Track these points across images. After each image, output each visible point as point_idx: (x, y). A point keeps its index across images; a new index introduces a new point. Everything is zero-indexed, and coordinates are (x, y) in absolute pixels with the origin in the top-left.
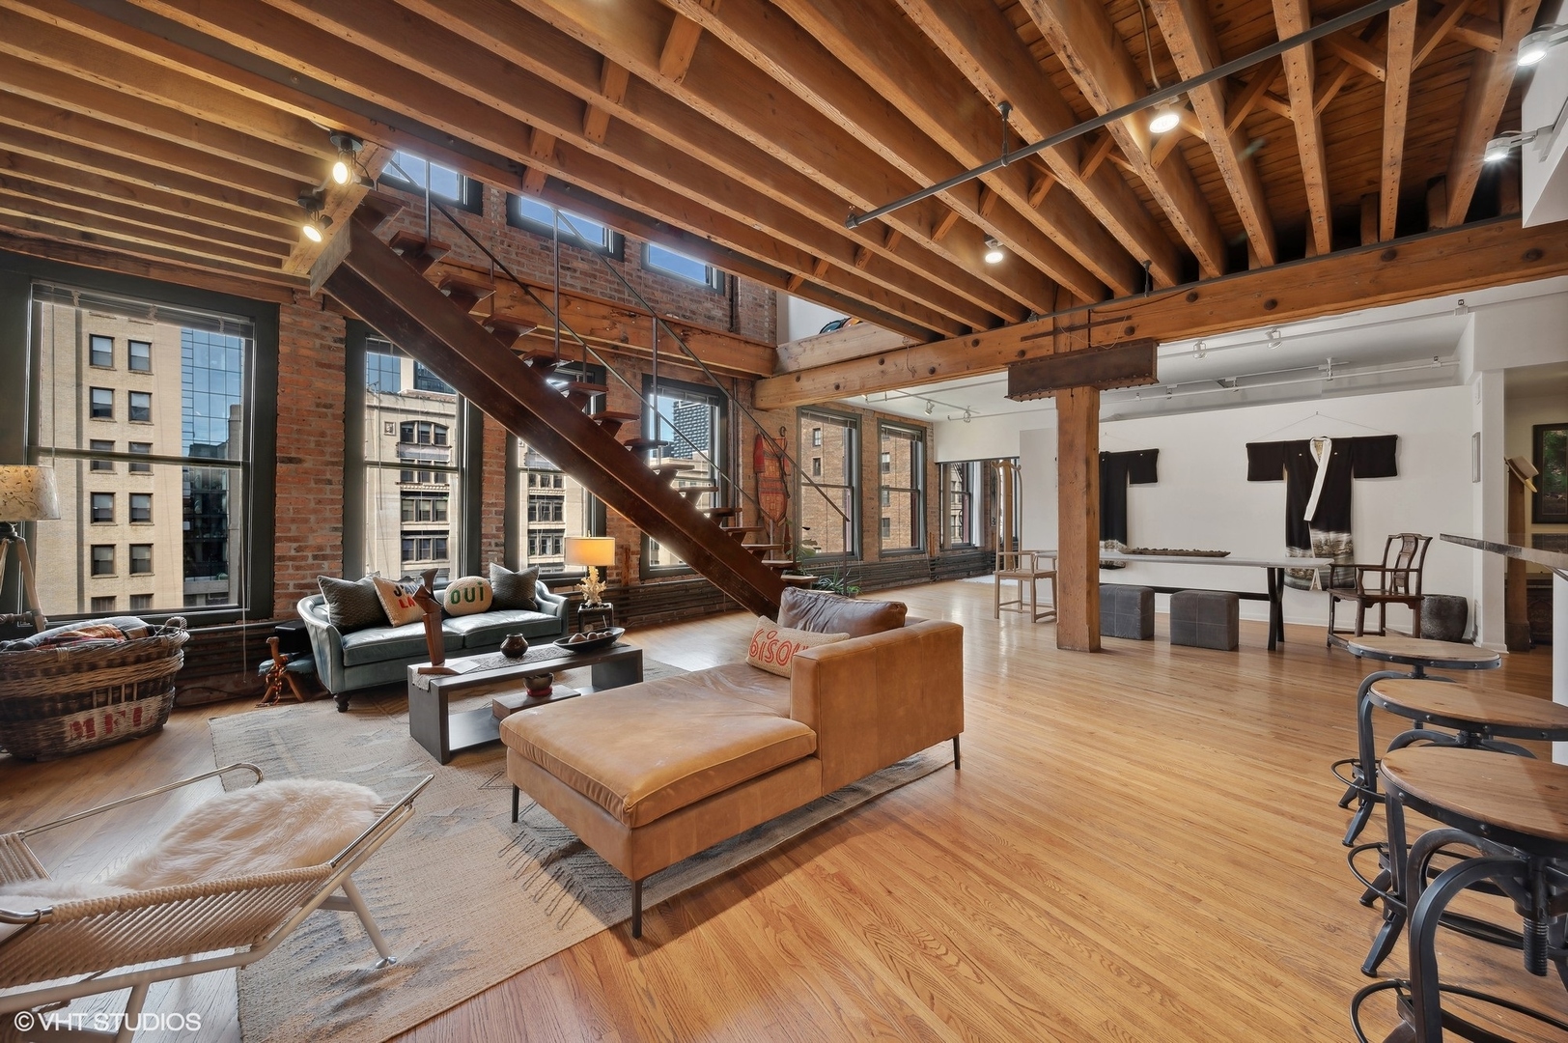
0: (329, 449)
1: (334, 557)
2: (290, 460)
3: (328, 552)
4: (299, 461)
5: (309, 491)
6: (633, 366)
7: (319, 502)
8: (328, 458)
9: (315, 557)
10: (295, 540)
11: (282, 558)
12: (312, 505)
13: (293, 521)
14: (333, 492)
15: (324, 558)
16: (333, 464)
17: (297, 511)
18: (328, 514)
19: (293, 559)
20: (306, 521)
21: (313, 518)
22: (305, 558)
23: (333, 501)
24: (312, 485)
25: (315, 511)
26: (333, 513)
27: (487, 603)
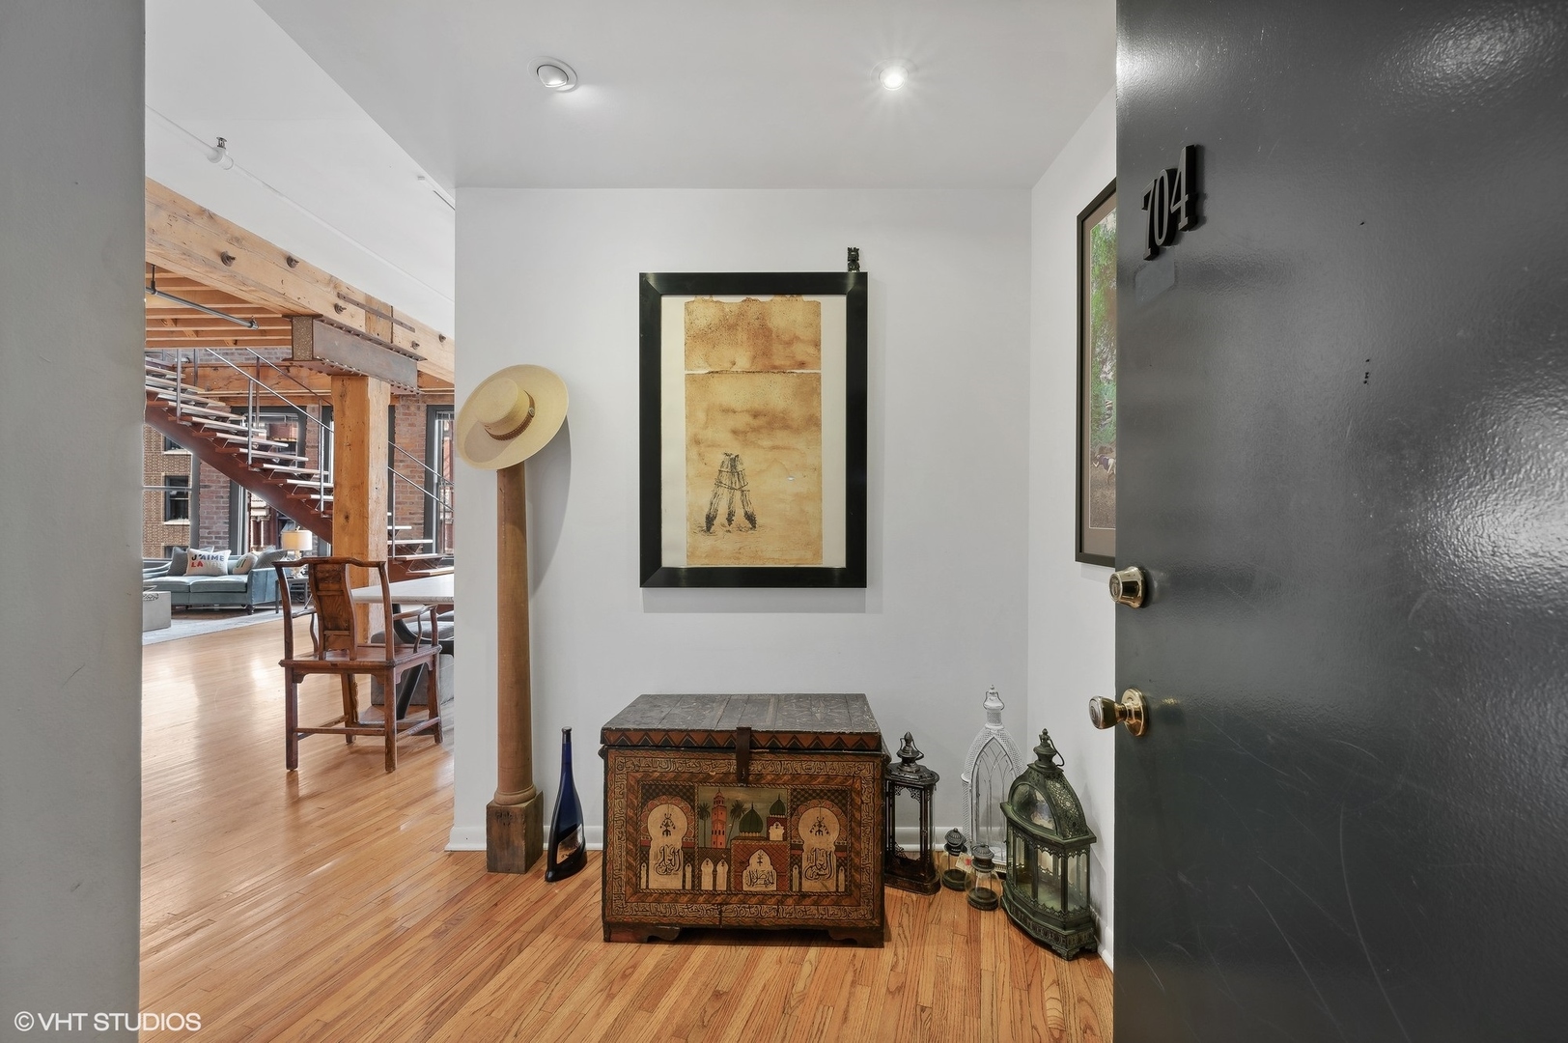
0: (222, 480)
1: (224, 538)
2: (205, 487)
3: (222, 535)
4: (209, 487)
5: (213, 502)
6: (418, 401)
7: (217, 508)
8: (222, 484)
9: (216, 538)
10: (205, 528)
11: (203, 538)
12: (215, 510)
13: (207, 518)
14: (224, 502)
15: (220, 538)
16: (224, 487)
17: (208, 513)
18: (221, 515)
19: (206, 538)
20: (213, 518)
21: (215, 517)
22: (212, 538)
23: (224, 508)
24: (215, 499)
25: (216, 513)
26: (224, 514)
27: (245, 569)
